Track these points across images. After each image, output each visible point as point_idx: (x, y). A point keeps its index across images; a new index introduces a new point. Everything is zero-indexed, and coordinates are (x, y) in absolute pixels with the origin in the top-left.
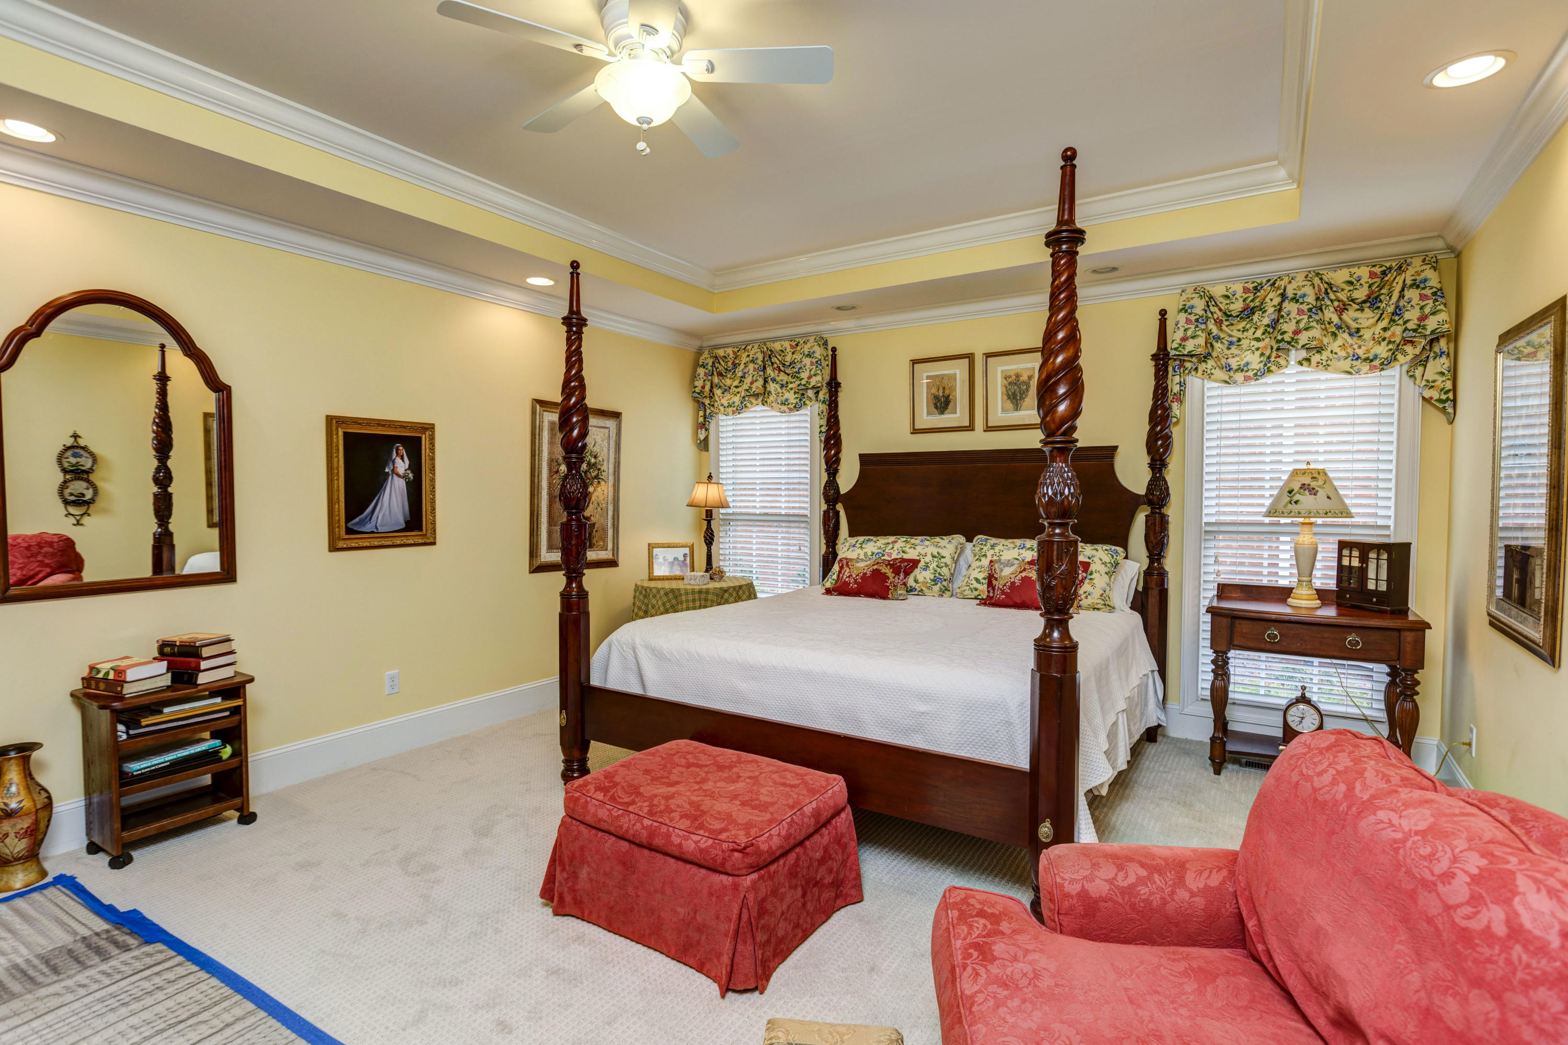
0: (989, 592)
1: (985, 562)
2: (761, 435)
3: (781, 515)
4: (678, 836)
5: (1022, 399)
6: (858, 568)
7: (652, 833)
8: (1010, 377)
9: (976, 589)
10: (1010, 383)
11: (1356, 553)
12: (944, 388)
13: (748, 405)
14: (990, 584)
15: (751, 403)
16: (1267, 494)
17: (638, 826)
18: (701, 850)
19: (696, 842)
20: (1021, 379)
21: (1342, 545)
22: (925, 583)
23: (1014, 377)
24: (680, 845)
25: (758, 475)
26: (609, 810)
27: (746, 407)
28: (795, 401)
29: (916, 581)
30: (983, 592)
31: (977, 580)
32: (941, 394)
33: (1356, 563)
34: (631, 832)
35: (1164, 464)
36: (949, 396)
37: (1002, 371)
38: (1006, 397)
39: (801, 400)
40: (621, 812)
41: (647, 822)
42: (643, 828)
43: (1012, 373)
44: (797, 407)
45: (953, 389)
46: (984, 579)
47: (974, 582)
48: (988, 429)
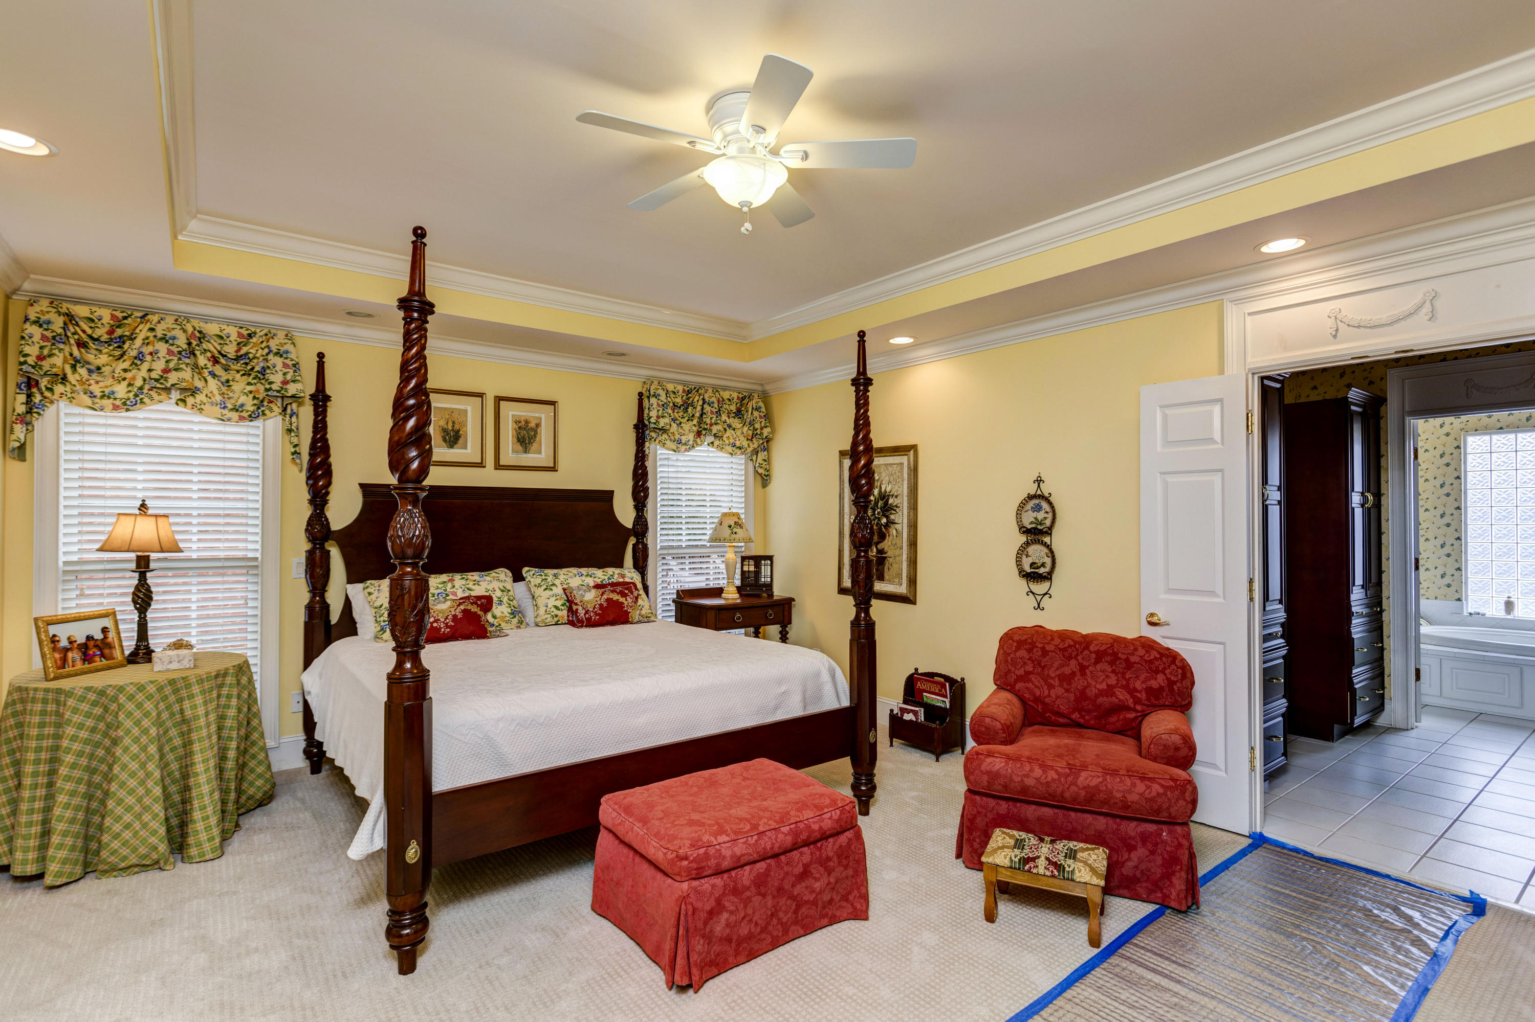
0: (568, 616)
1: (558, 590)
2: (200, 448)
3: (219, 559)
4: (814, 823)
5: (530, 443)
6: (441, 611)
7: (795, 833)
8: (520, 422)
9: (556, 616)
10: (520, 428)
11: (752, 562)
12: (454, 423)
13: (146, 400)
14: (570, 610)
15: (151, 398)
16: (708, 527)
17: (781, 836)
18: (838, 821)
19: (830, 818)
20: (530, 425)
21: (743, 559)
22: (503, 618)
23: (523, 423)
24: (821, 828)
25: (195, 504)
26: (744, 843)
27: (142, 402)
28: (252, 409)
29: (494, 617)
30: (563, 617)
31: (556, 607)
32: (450, 428)
33: (752, 568)
34: (777, 845)
35: (644, 506)
36: (459, 431)
37: (513, 416)
38: (515, 440)
39: (259, 408)
40: (755, 837)
41: (785, 829)
42: (786, 835)
43: (522, 419)
44: (252, 417)
45: (464, 424)
46: (563, 605)
47: (553, 609)
48: (498, 466)
